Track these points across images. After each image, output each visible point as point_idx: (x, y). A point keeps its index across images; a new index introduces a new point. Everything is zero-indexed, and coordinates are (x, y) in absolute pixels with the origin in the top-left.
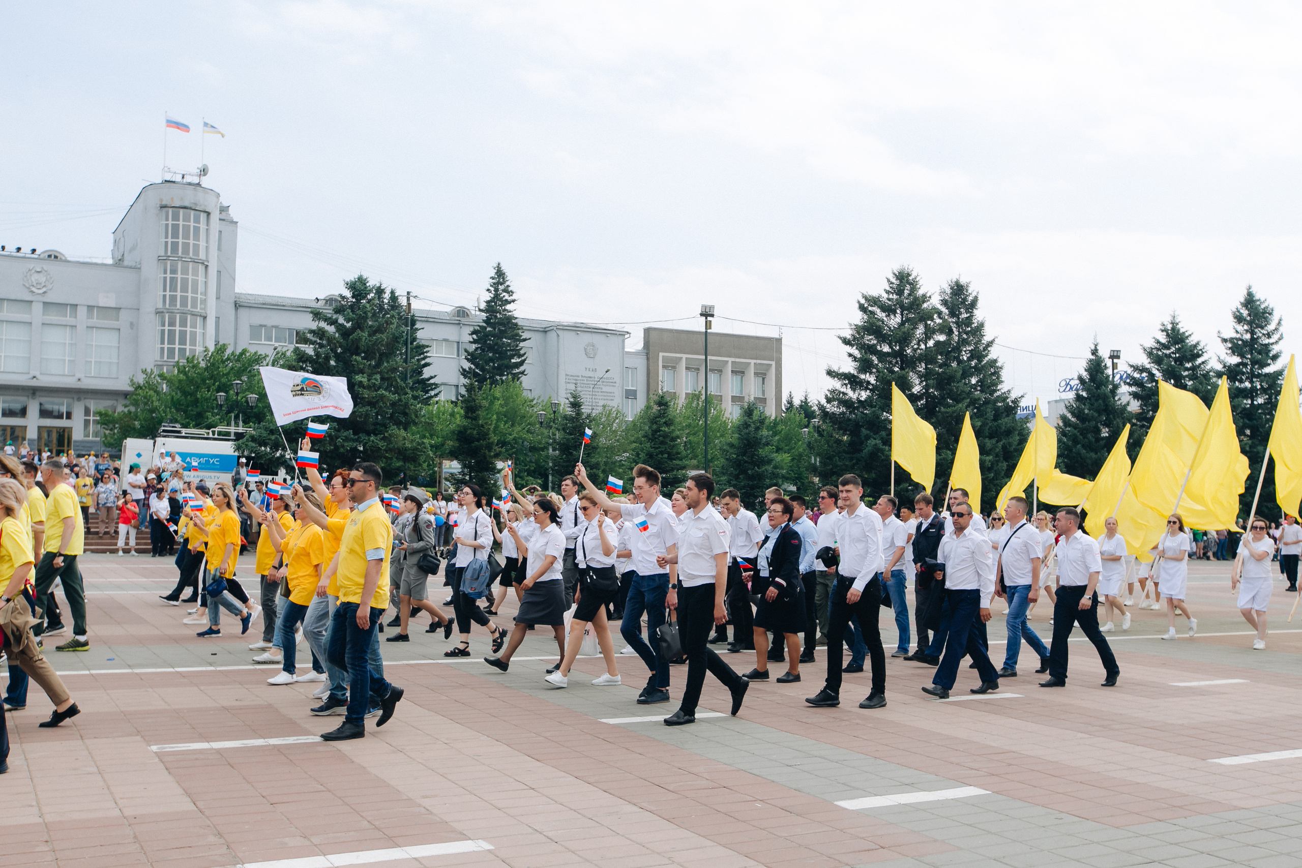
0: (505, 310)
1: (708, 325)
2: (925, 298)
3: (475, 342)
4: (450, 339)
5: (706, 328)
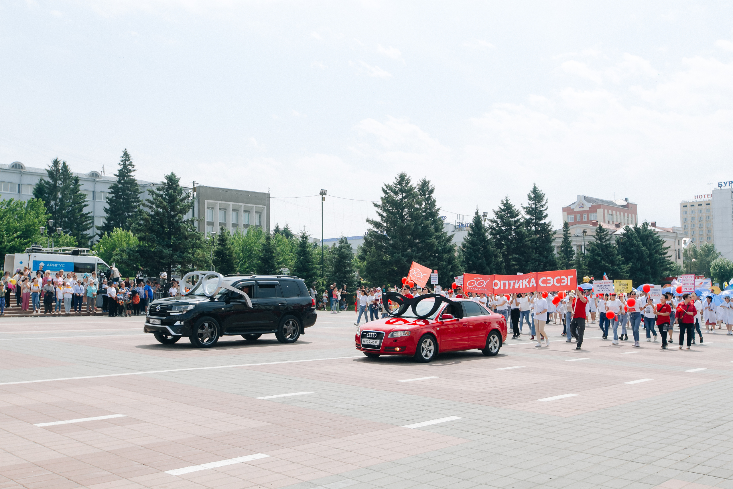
0: (129, 176)
2: (412, 188)
3: (112, 193)
4: (89, 189)
5: (322, 201)
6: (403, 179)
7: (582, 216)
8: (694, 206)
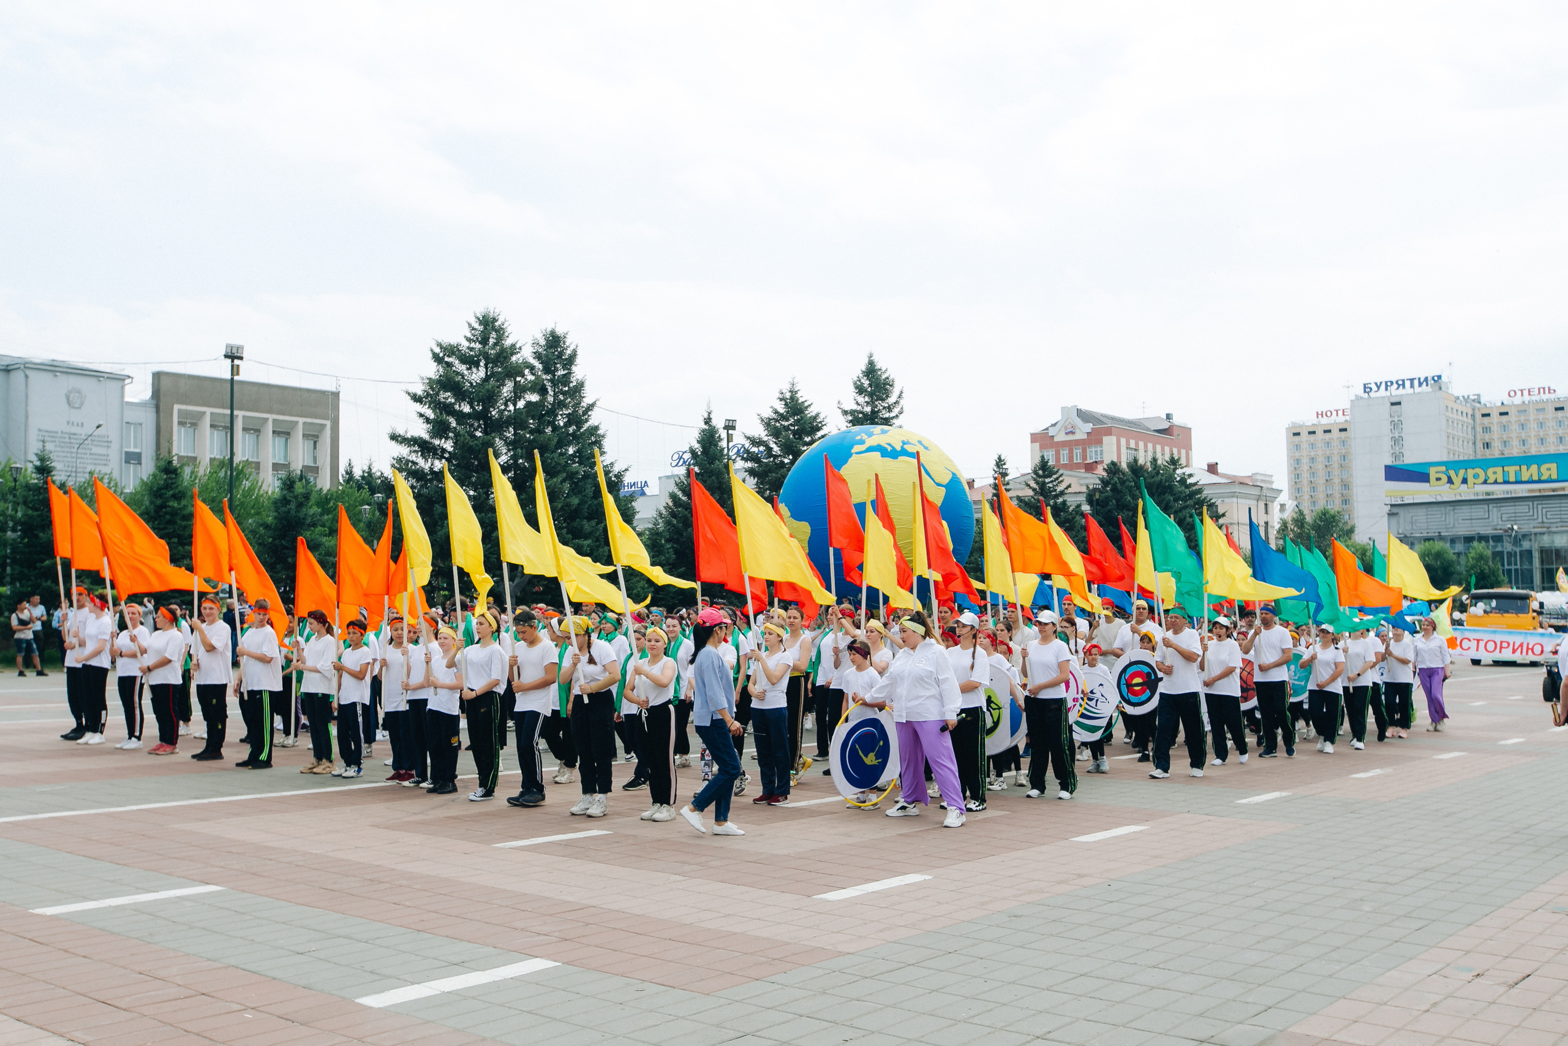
1: (235, 370)
2: (513, 350)
5: (232, 374)
6: (489, 326)
7: (1071, 452)
8: (1314, 433)
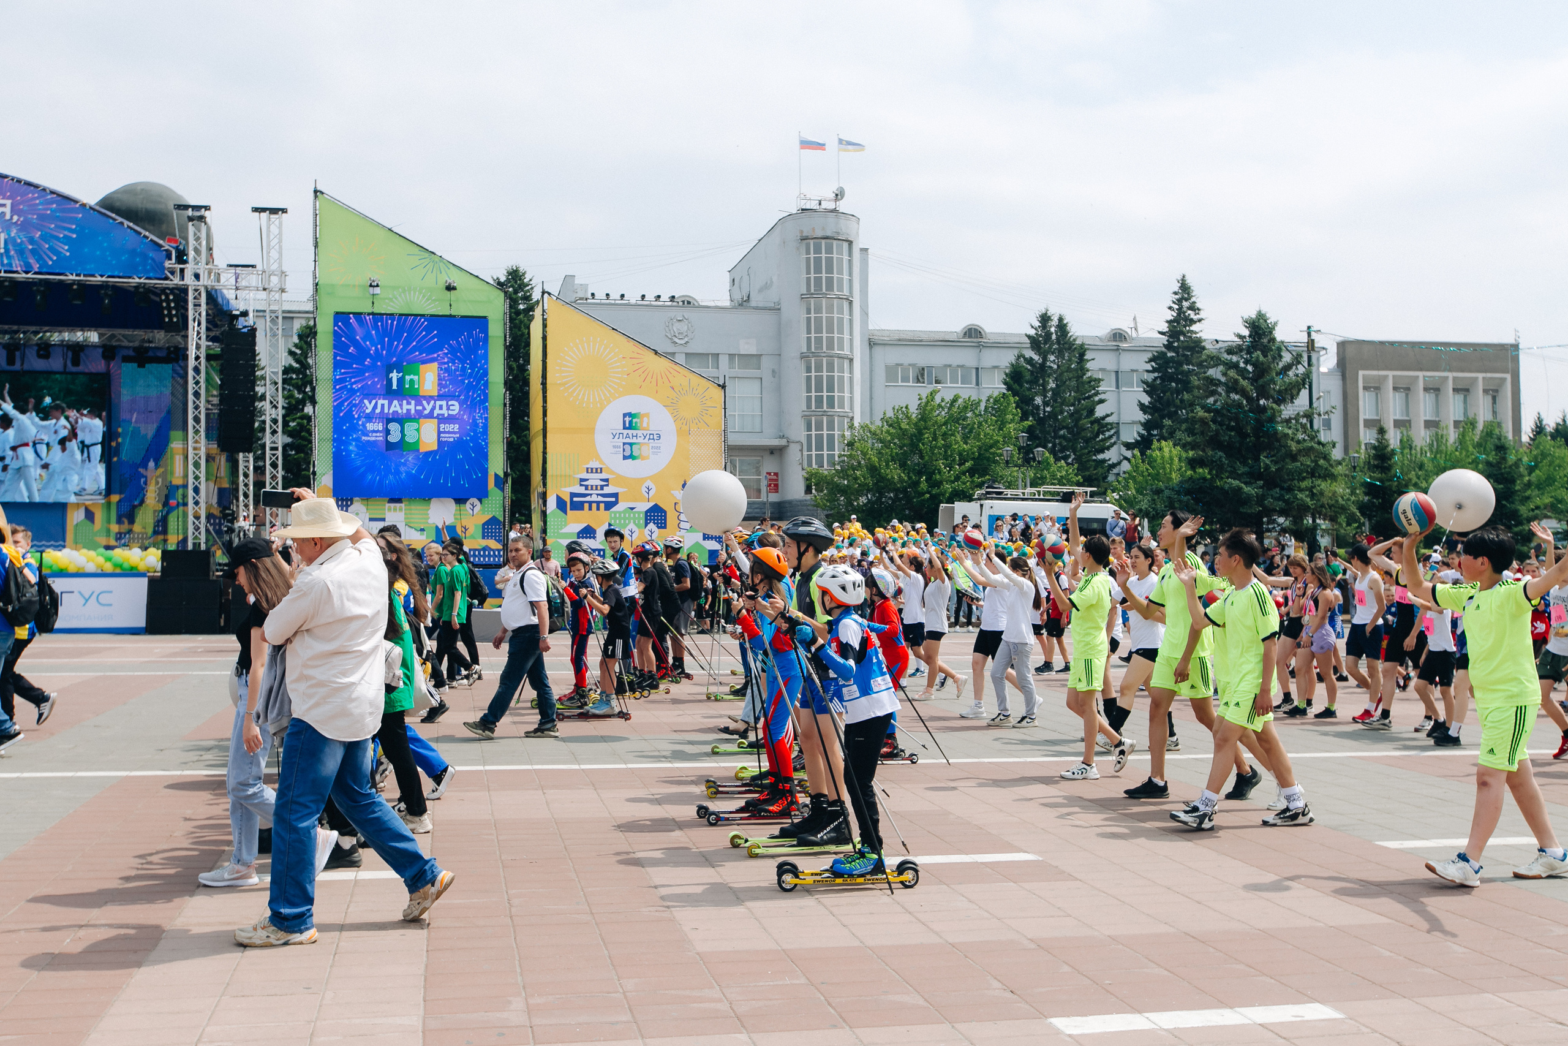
0: (1189, 331)
3: (1154, 370)
4: (1108, 368)
